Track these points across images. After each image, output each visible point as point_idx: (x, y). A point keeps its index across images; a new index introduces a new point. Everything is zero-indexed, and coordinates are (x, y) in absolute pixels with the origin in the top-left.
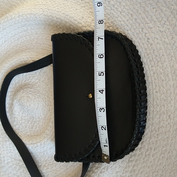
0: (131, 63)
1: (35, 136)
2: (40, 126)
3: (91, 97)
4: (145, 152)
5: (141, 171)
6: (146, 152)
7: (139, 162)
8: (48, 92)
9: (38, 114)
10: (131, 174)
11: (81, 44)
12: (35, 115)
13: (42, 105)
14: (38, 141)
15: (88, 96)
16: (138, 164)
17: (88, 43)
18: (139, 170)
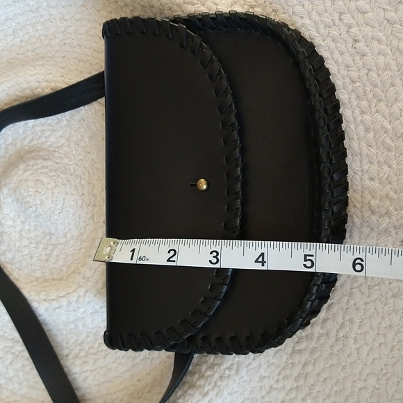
0: (313, 102)
1: (54, 280)
2: (67, 256)
3: (205, 187)
4: (335, 331)
5: (324, 376)
6: (338, 331)
7: (318, 354)
8: (90, 170)
9: (63, 227)
10: (299, 384)
11: (181, 46)
12: (56, 228)
13: (73, 203)
14: (62, 295)
15: (196, 185)
16: (315, 360)
17: (201, 45)
18: (318, 375)
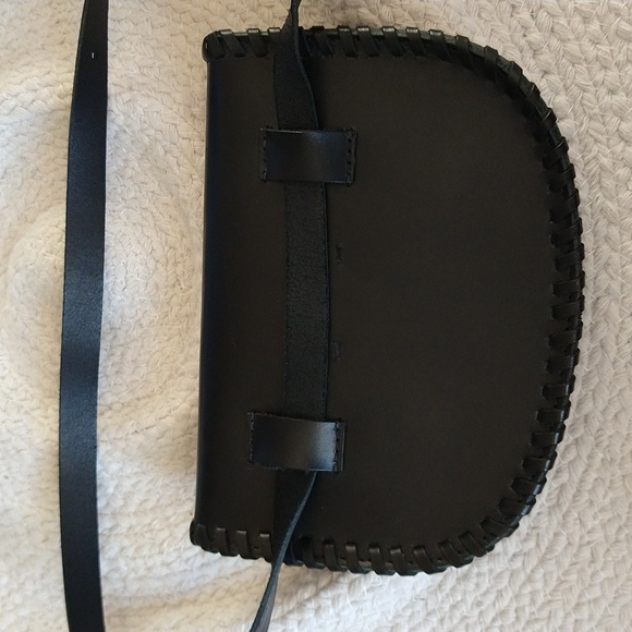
1: (138, 399)
2: (151, 356)
4: (613, 338)
5: (613, 410)
6: (617, 337)
7: (596, 380)
8: (155, 210)
9: (133, 311)
10: (577, 436)
12: (122, 316)
13: (141, 268)
16: (594, 391)
18: (604, 412)
